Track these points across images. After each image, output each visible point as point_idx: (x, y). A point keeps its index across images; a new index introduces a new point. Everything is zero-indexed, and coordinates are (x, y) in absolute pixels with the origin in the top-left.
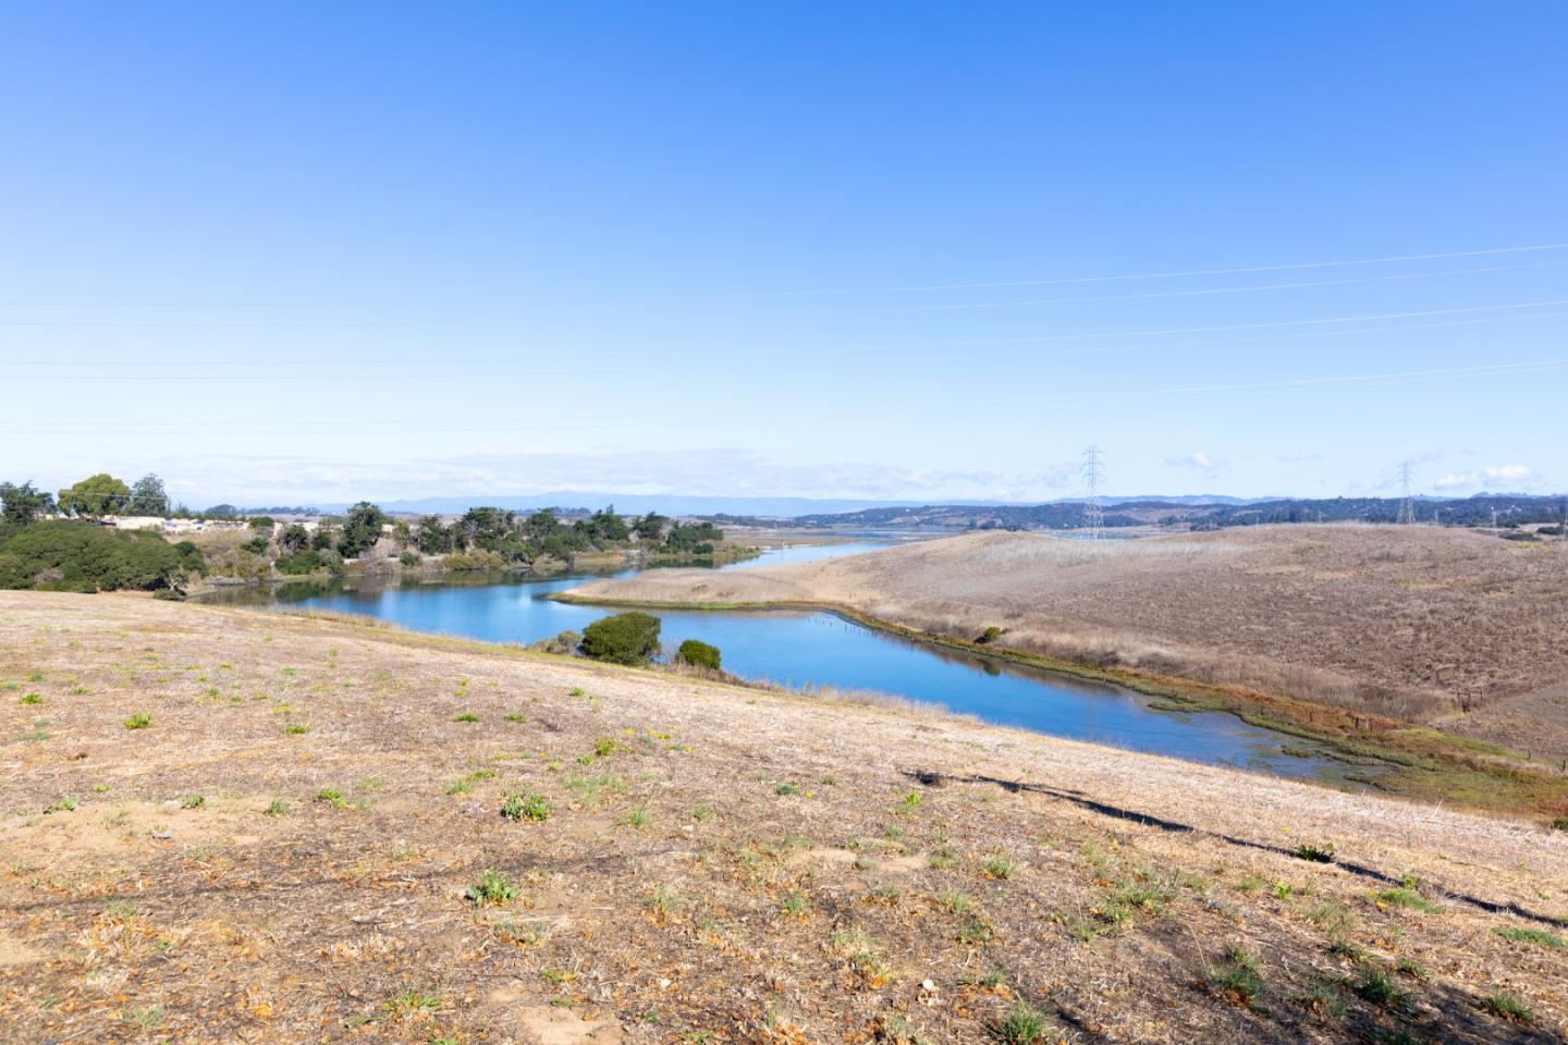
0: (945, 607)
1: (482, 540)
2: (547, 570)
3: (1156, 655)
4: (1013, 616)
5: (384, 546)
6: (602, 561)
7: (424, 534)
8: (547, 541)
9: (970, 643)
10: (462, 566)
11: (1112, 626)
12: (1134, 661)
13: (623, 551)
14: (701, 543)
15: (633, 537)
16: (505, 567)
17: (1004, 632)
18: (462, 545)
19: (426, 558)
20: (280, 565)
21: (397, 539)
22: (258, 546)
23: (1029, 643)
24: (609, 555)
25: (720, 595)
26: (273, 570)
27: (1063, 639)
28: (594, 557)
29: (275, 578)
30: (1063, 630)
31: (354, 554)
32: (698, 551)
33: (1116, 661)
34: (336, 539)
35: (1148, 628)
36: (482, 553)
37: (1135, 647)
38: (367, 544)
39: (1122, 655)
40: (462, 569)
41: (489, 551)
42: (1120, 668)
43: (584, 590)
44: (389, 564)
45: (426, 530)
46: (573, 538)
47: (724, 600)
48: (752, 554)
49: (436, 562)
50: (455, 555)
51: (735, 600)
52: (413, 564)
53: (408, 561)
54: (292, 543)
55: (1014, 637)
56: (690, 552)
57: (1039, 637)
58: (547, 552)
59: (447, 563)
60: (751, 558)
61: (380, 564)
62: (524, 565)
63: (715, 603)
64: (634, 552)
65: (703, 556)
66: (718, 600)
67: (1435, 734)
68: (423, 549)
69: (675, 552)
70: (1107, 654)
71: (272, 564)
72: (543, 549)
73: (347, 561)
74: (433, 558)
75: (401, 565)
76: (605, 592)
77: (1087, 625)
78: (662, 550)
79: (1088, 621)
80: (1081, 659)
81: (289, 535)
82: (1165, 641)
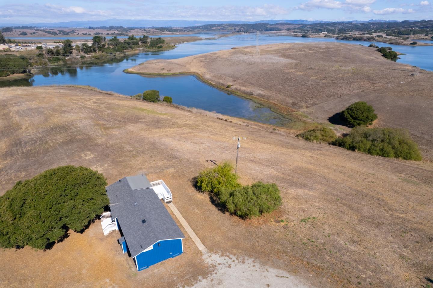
0: (220, 78)
1: (100, 49)
2: (119, 57)
3: (260, 93)
4: (234, 81)
5: (74, 51)
6: (133, 52)
7: (84, 48)
8: (118, 48)
9: (225, 88)
10: (96, 57)
11: (253, 85)
12: (256, 95)
13: (138, 49)
14: (159, 45)
15: (140, 43)
16: (108, 57)
17: (232, 85)
18: (95, 51)
19: (87, 56)
20: (49, 61)
21: (77, 50)
22: (40, 55)
23: (236, 89)
24: (135, 50)
25: (168, 71)
26: (48, 63)
27: (243, 88)
28: (131, 51)
29: (49, 65)
30: (243, 86)
31: (68, 56)
32: (159, 47)
33: (252, 95)
34: (61, 52)
35: (260, 86)
36: (101, 53)
37: (257, 91)
38: (71, 53)
39: (254, 93)
40: (97, 58)
41: (103, 52)
42: (253, 96)
43: (134, 69)
44: (78, 58)
45: (85, 47)
46: (124, 45)
47: (169, 72)
48: (173, 47)
49: (89, 57)
50: (93, 54)
51: (172, 72)
52: (84, 58)
53: (82, 57)
54: (50, 54)
55: (234, 87)
56: (156, 48)
57: (239, 87)
58: (118, 52)
59: (93, 57)
60: (173, 49)
61: (75, 59)
62: (113, 56)
63: (167, 73)
64: (141, 48)
65: (160, 49)
66: (167, 72)
67: (301, 113)
68: (85, 52)
69: (152, 48)
70: (251, 93)
71: (47, 60)
72: (117, 51)
73: (66, 58)
74: (88, 55)
75: (81, 58)
76: (139, 70)
77: (249, 84)
78: (149, 48)
79: (249, 83)
80: (246, 93)
81: (48, 52)
82: (263, 90)
